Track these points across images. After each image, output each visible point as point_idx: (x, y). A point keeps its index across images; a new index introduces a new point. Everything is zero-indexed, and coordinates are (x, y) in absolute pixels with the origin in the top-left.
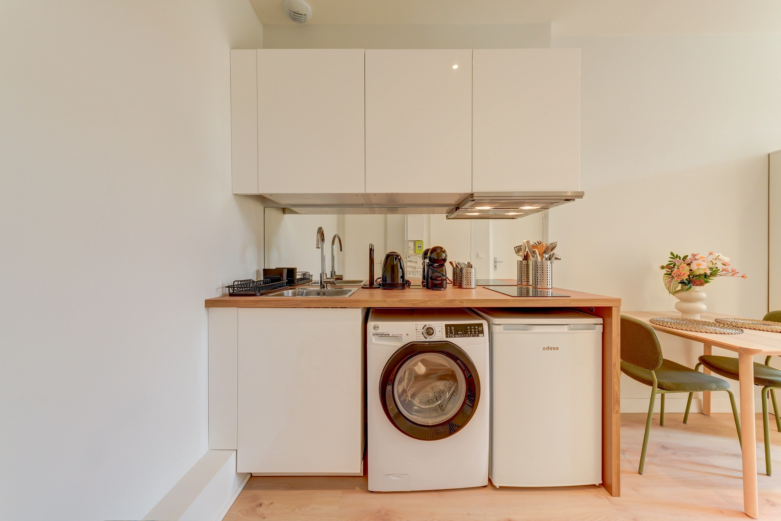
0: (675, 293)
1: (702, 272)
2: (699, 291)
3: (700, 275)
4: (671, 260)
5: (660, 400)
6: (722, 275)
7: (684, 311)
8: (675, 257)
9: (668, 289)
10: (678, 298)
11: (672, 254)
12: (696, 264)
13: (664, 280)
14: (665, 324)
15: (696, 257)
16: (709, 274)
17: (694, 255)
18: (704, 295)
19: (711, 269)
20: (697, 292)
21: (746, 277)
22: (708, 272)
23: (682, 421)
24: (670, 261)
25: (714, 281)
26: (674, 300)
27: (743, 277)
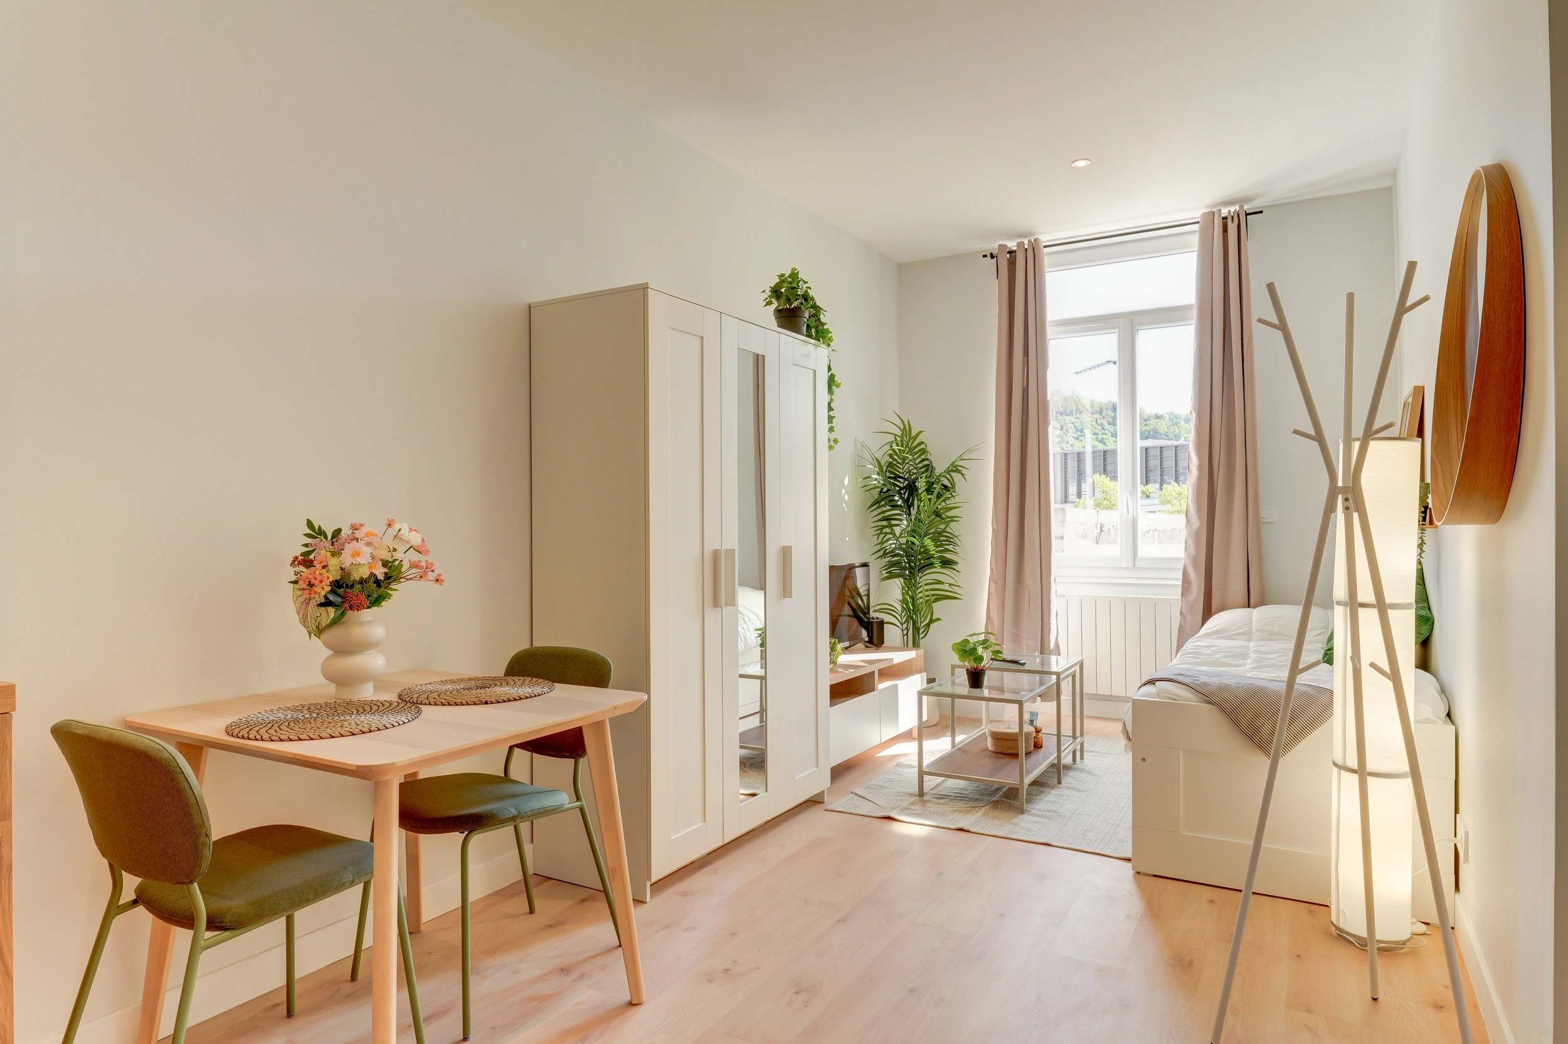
0: (319, 631)
1: (365, 573)
2: (369, 622)
3: (362, 582)
4: (309, 541)
5: (284, 947)
6: (411, 579)
7: (341, 680)
8: (316, 533)
9: (304, 621)
10: (329, 646)
11: (310, 524)
12: (351, 552)
13: (295, 599)
14: (244, 733)
15: (358, 534)
16: (381, 577)
17: (354, 528)
18: (378, 631)
19: (385, 564)
20: (361, 624)
21: (443, 581)
22: (380, 572)
23: (349, 978)
24: (306, 545)
25: (400, 592)
26: (318, 649)
27: (437, 580)
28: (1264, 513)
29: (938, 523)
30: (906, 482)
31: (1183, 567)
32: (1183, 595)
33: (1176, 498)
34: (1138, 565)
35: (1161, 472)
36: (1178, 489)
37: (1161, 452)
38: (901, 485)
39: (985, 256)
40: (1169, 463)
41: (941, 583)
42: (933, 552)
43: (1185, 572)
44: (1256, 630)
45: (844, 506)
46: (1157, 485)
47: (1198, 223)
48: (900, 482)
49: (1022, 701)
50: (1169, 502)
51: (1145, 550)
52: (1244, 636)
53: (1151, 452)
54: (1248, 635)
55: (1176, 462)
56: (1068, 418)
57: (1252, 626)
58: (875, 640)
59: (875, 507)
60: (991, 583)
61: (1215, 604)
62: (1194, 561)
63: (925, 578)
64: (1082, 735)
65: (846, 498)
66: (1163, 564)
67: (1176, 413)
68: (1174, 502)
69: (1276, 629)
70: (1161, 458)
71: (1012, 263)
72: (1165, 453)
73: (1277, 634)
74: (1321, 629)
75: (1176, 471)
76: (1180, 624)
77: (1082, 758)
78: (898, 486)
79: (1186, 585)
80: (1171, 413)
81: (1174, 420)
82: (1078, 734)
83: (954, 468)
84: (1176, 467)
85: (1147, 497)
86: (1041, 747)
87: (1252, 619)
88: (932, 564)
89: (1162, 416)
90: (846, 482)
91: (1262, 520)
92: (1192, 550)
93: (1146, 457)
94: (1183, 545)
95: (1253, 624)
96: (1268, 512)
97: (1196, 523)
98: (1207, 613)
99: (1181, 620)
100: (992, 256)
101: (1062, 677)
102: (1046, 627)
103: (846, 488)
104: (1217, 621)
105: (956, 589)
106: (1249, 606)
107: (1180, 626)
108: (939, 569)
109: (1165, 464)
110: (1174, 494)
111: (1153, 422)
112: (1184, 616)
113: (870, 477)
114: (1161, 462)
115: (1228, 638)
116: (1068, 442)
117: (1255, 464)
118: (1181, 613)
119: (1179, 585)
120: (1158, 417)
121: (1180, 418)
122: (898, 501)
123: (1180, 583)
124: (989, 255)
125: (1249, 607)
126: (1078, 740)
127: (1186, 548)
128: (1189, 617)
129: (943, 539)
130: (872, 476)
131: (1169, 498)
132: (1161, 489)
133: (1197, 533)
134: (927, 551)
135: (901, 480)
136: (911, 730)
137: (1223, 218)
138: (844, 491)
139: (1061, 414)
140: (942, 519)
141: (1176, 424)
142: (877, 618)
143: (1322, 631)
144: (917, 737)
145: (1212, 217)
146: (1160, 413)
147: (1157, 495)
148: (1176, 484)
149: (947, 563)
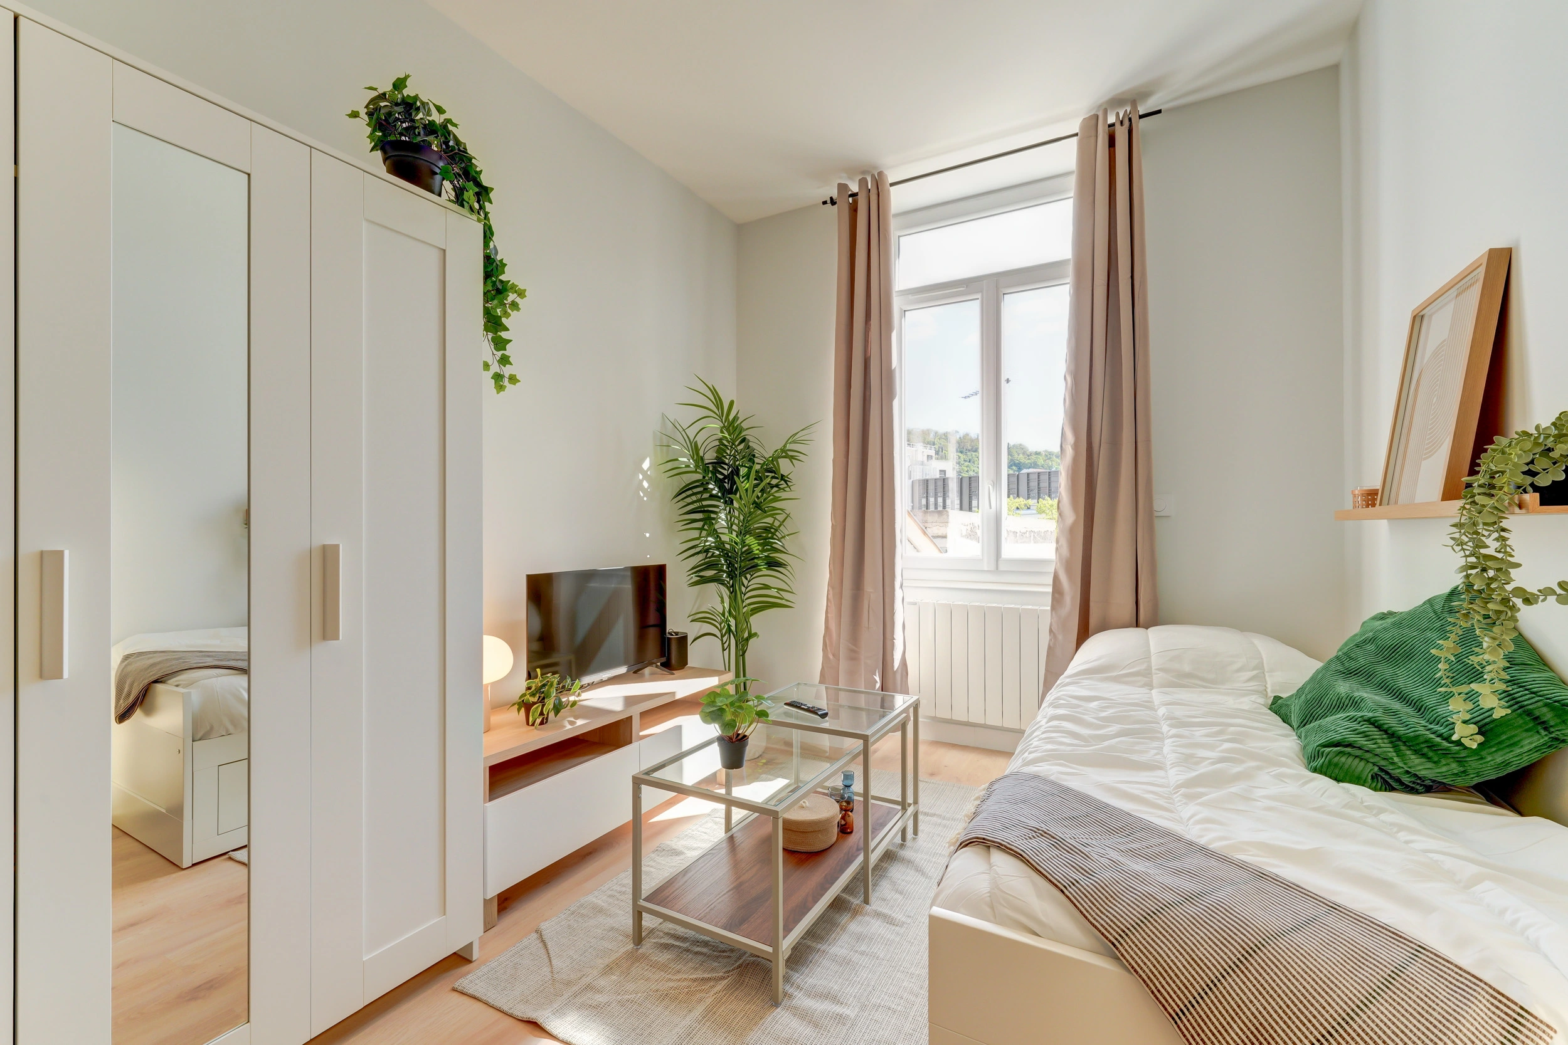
28: (1159, 505)
29: (759, 517)
30: (730, 469)
31: (1053, 571)
32: (1053, 608)
33: (1049, 509)
34: (1002, 567)
35: (1038, 491)
36: (1050, 502)
37: (1039, 476)
38: (725, 472)
39: (825, 203)
40: (1044, 484)
41: (767, 587)
42: (758, 552)
43: (1056, 579)
44: (1157, 669)
45: (642, 495)
46: (1036, 501)
47: (1076, 135)
48: (725, 469)
49: (778, 812)
50: (1044, 512)
51: (1011, 550)
52: (1140, 678)
53: (1031, 477)
54: (1144, 677)
55: (1049, 483)
56: (974, 453)
57: (1150, 662)
58: (674, 660)
59: (684, 495)
60: (830, 588)
61: (1093, 621)
62: (1068, 566)
63: (753, 582)
64: (916, 802)
65: (645, 484)
66: (1030, 566)
67: (1050, 450)
68: (1048, 512)
69: (1187, 668)
70: (1038, 481)
71: (854, 209)
72: (1042, 477)
73: (1189, 675)
74: (1254, 669)
75: (1049, 490)
76: (1049, 645)
77: (916, 832)
78: (722, 474)
79: (1057, 595)
80: (1046, 451)
81: (1049, 455)
82: (910, 800)
83: (785, 453)
84: (1049, 487)
85: (1029, 508)
86: (851, 832)
87: (1149, 651)
88: (756, 566)
89: (1040, 453)
90: (646, 465)
91: (1156, 514)
92: (1065, 551)
93: (1028, 480)
94: (1054, 545)
95: (1153, 659)
96: (1163, 503)
97: (1070, 517)
98: (1084, 633)
99: (1050, 640)
100: (833, 202)
101: (871, 740)
102: (888, 643)
103: (644, 473)
104: (1098, 647)
105: (785, 595)
106: (1137, 625)
107: (1050, 648)
108: (765, 572)
109: (1042, 485)
110: (1047, 505)
111: (1033, 457)
112: (1054, 634)
113: (677, 460)
114: (1039, 484)
115: (1117, 679)
116: (974, 471)
117: (1148, 440)
118: (1051, 631)
119: (1047, 593)
120: (1037, 453)
121: (1053, 455)
122: (714, 489)
123: (1050, 589)
124: (829, 201)
125: (1137, 627)
126: (910, 810)
127: (1057, 549)
128: (1060, 637)
129: (767, 535)
130: (679, 459)
131: (1044, 509)
132: (1038, 502)
133: (1072, 530)
134: (749, 551)
135: (726, 467)
136: (714, 775)
137: (1110, 126)
138: (641, 477)
139: (969, 450)
140: (765, 512)
141: (1050, 458)
142: (677, 634)
143: (1255, 672)
144: (724, 783)
145: (1094, 122)
146: (1039, 451)
147: (1035, 508)
148: (1049, 499)
149: (773, 564)
